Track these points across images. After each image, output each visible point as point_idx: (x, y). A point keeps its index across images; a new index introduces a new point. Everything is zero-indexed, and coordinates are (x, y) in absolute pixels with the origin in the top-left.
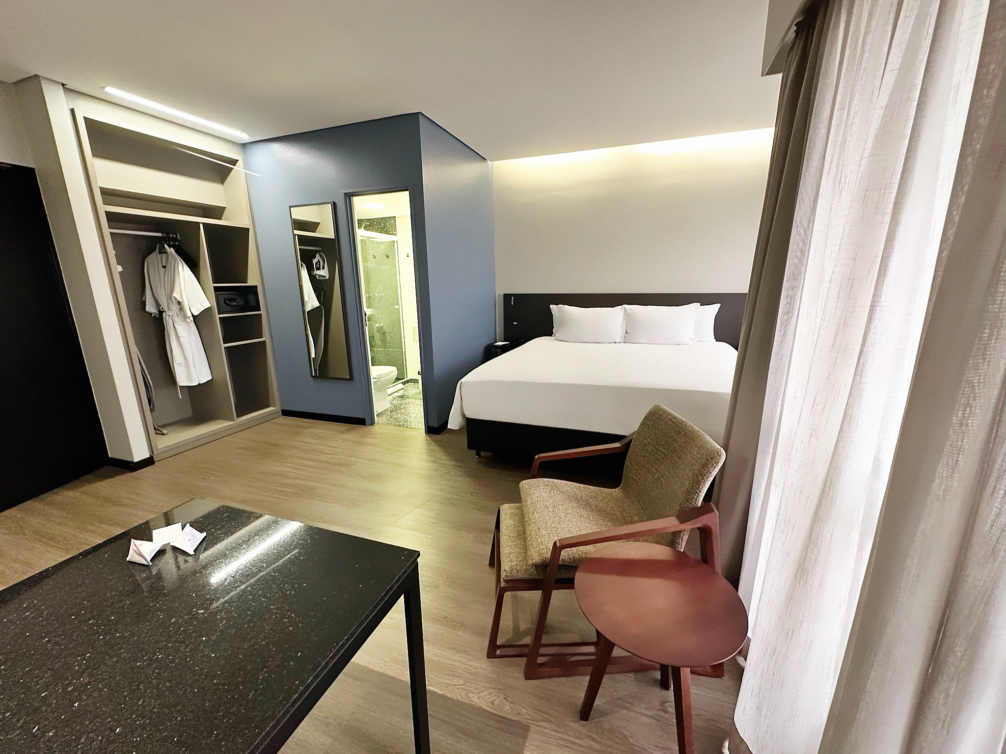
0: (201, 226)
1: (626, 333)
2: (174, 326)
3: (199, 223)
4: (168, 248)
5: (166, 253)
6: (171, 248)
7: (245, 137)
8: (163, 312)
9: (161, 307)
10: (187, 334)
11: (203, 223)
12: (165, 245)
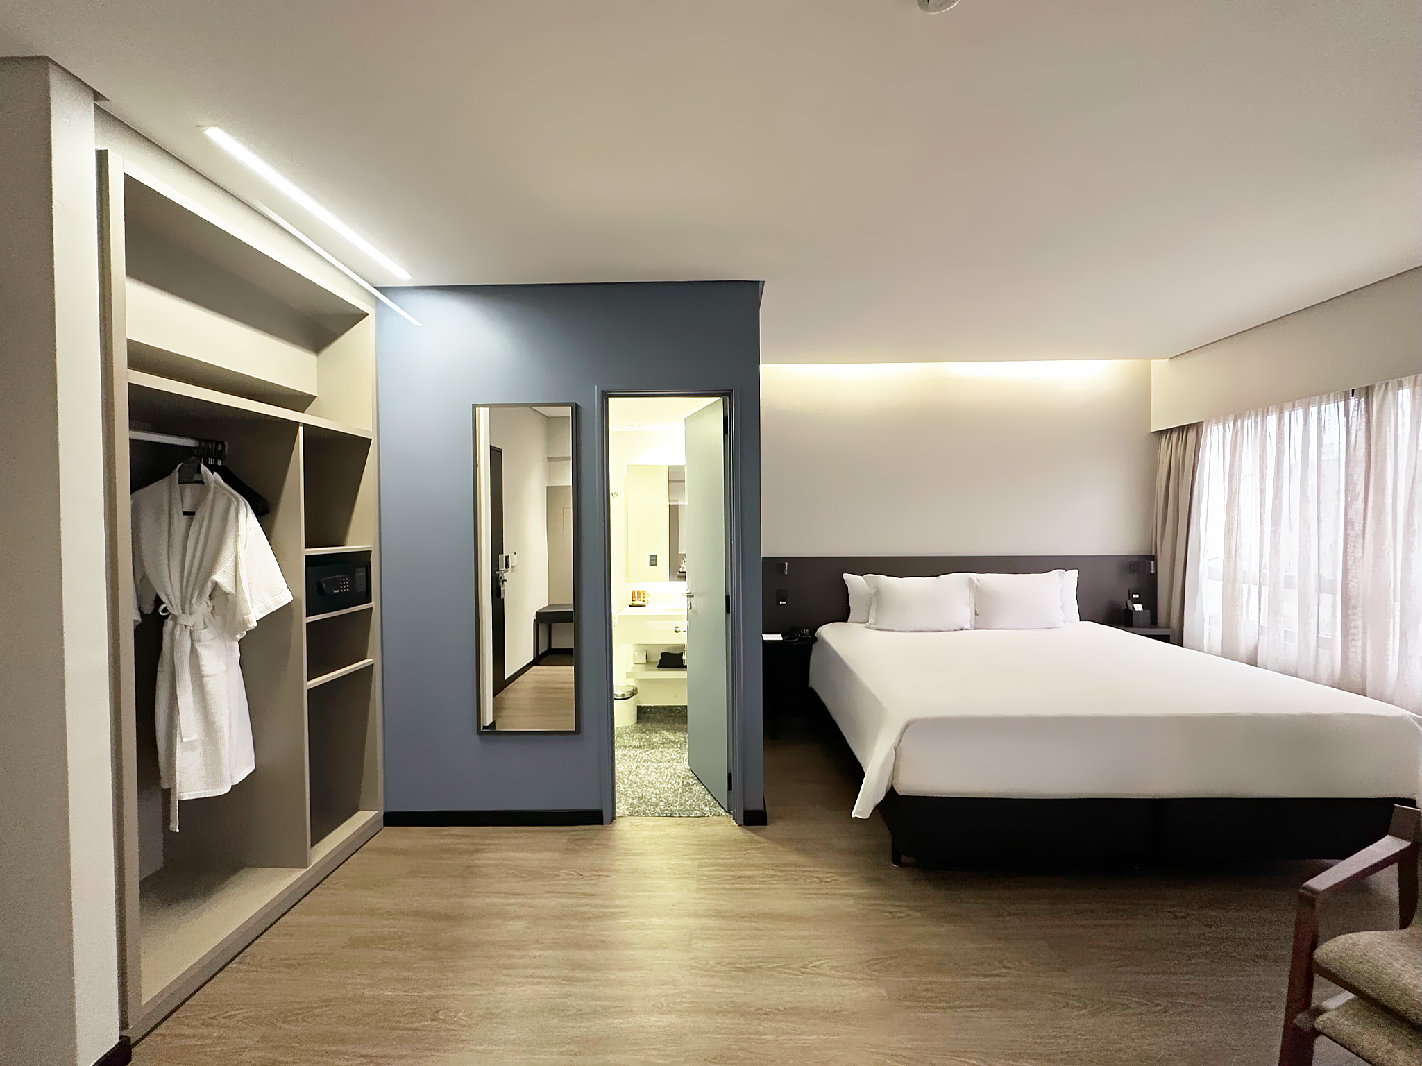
0: (301, 429)
1: (976, 614)
2: (193, 650)
3: (297, 424)
4: (210, 473)
5: (202, 482)
6: (215, 473)
7: (401, 274)
8: (166, 617)
9: (163, 606)
10: (224, 668)
11: (305, 425)
12: (203, 468)
